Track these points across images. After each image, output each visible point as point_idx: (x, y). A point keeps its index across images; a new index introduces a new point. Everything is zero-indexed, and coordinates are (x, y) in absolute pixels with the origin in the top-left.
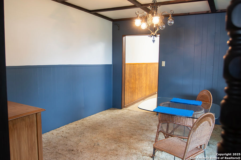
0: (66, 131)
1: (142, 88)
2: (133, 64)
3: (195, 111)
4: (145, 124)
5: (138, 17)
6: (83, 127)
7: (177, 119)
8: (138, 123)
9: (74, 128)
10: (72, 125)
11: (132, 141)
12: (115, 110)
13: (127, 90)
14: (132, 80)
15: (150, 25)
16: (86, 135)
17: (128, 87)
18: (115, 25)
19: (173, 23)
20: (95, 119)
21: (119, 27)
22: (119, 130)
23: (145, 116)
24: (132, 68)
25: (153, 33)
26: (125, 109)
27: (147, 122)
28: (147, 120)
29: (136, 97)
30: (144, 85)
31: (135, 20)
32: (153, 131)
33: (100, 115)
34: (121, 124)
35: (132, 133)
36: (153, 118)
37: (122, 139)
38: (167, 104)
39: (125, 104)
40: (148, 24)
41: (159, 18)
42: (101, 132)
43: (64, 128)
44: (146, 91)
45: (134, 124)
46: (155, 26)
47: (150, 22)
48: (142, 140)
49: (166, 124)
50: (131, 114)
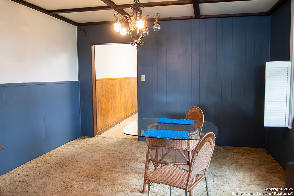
0: (23, 173)
1: (117, 109)
2: (105, 80)
3: (190, 132)
4: (126, 153)
5: (117, 20)
6: (46, 166)
7: (171, 143)
8: (117, 153)
9: (35, 168)
10: (32, 164)
11: (114, 175)
12: (86, 139)
13: (100, 112)
14: (105, 100)
15: (132, 31)
16: (54, 175)
17: (100, 108)
18: (81, 30)
19: (159, 28)
20: (62, 153)
21: (86, 33)
22: (96, 164)
23: (125, 142)
24: (104, 85)
25: (136, 41)
26: (98, 136)
27: (128, 150)
28: (128, 147)
29: (110, 121)
30: (119, 106)
31: (114, 24)
32: (137, 160)
33: (67, 147)
34: (97, 156)
35: (113, 165)
36: (135, 144)
37: (101, 175)
38: (155, 126)
39: (98, 129)
40: (130, 29)
41: (144, 21)
42: (73, 169)
43: (19, 170)
44: (121, 112)
45: (112, 154)
46: (138, 32)
47: (132, 27)
48: (126, 173)
49: (155, 151)
50: (107, 143)
